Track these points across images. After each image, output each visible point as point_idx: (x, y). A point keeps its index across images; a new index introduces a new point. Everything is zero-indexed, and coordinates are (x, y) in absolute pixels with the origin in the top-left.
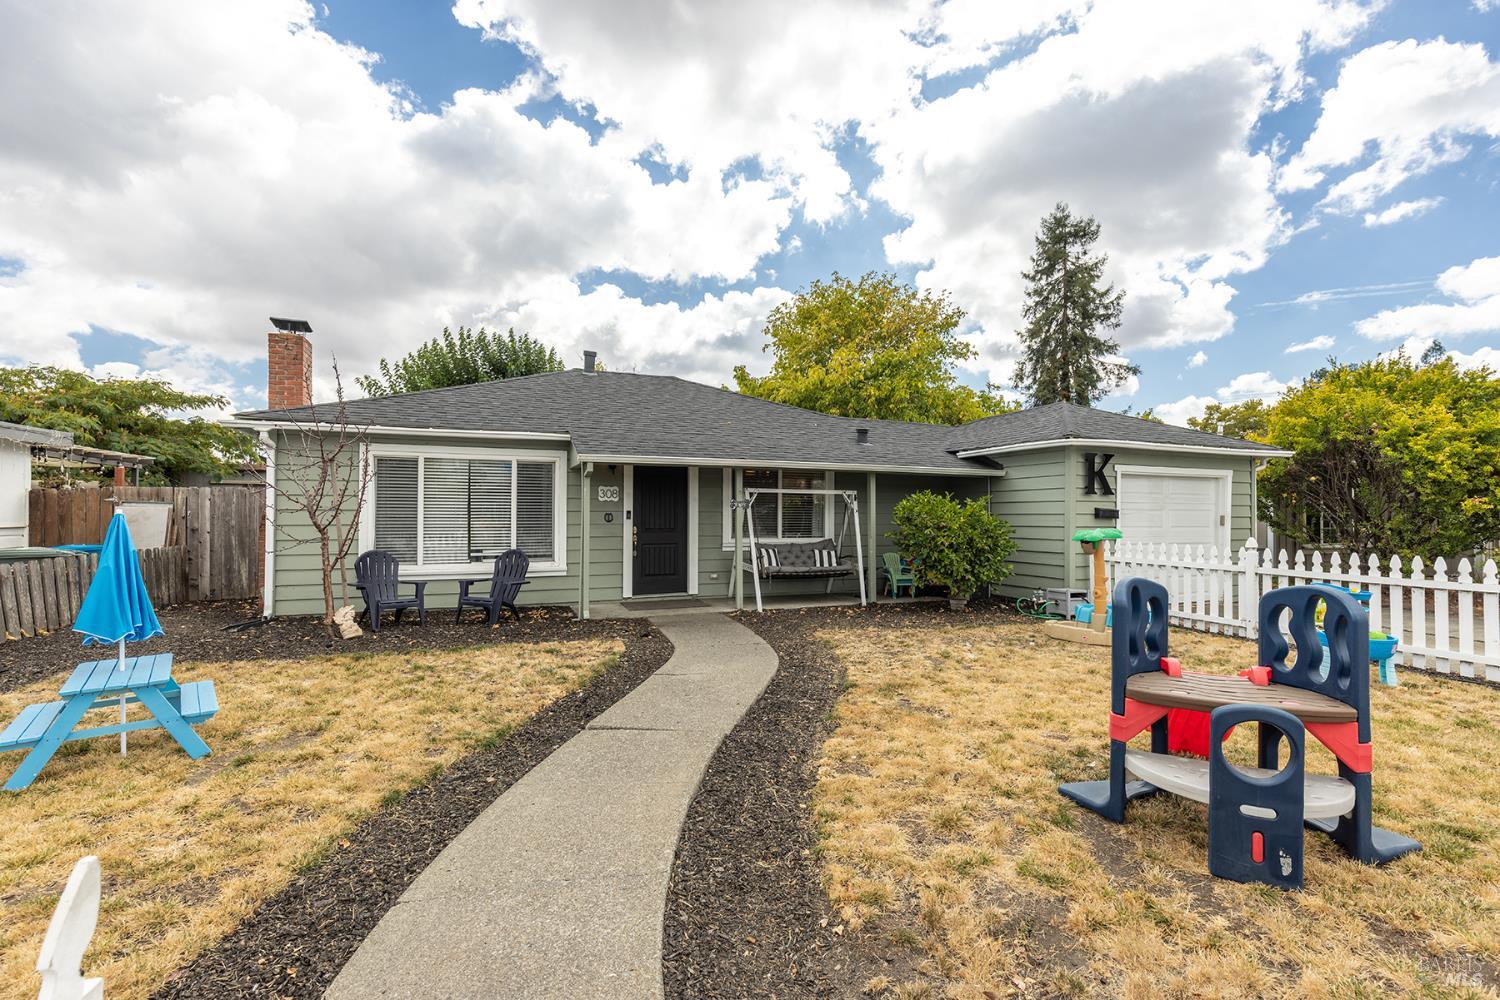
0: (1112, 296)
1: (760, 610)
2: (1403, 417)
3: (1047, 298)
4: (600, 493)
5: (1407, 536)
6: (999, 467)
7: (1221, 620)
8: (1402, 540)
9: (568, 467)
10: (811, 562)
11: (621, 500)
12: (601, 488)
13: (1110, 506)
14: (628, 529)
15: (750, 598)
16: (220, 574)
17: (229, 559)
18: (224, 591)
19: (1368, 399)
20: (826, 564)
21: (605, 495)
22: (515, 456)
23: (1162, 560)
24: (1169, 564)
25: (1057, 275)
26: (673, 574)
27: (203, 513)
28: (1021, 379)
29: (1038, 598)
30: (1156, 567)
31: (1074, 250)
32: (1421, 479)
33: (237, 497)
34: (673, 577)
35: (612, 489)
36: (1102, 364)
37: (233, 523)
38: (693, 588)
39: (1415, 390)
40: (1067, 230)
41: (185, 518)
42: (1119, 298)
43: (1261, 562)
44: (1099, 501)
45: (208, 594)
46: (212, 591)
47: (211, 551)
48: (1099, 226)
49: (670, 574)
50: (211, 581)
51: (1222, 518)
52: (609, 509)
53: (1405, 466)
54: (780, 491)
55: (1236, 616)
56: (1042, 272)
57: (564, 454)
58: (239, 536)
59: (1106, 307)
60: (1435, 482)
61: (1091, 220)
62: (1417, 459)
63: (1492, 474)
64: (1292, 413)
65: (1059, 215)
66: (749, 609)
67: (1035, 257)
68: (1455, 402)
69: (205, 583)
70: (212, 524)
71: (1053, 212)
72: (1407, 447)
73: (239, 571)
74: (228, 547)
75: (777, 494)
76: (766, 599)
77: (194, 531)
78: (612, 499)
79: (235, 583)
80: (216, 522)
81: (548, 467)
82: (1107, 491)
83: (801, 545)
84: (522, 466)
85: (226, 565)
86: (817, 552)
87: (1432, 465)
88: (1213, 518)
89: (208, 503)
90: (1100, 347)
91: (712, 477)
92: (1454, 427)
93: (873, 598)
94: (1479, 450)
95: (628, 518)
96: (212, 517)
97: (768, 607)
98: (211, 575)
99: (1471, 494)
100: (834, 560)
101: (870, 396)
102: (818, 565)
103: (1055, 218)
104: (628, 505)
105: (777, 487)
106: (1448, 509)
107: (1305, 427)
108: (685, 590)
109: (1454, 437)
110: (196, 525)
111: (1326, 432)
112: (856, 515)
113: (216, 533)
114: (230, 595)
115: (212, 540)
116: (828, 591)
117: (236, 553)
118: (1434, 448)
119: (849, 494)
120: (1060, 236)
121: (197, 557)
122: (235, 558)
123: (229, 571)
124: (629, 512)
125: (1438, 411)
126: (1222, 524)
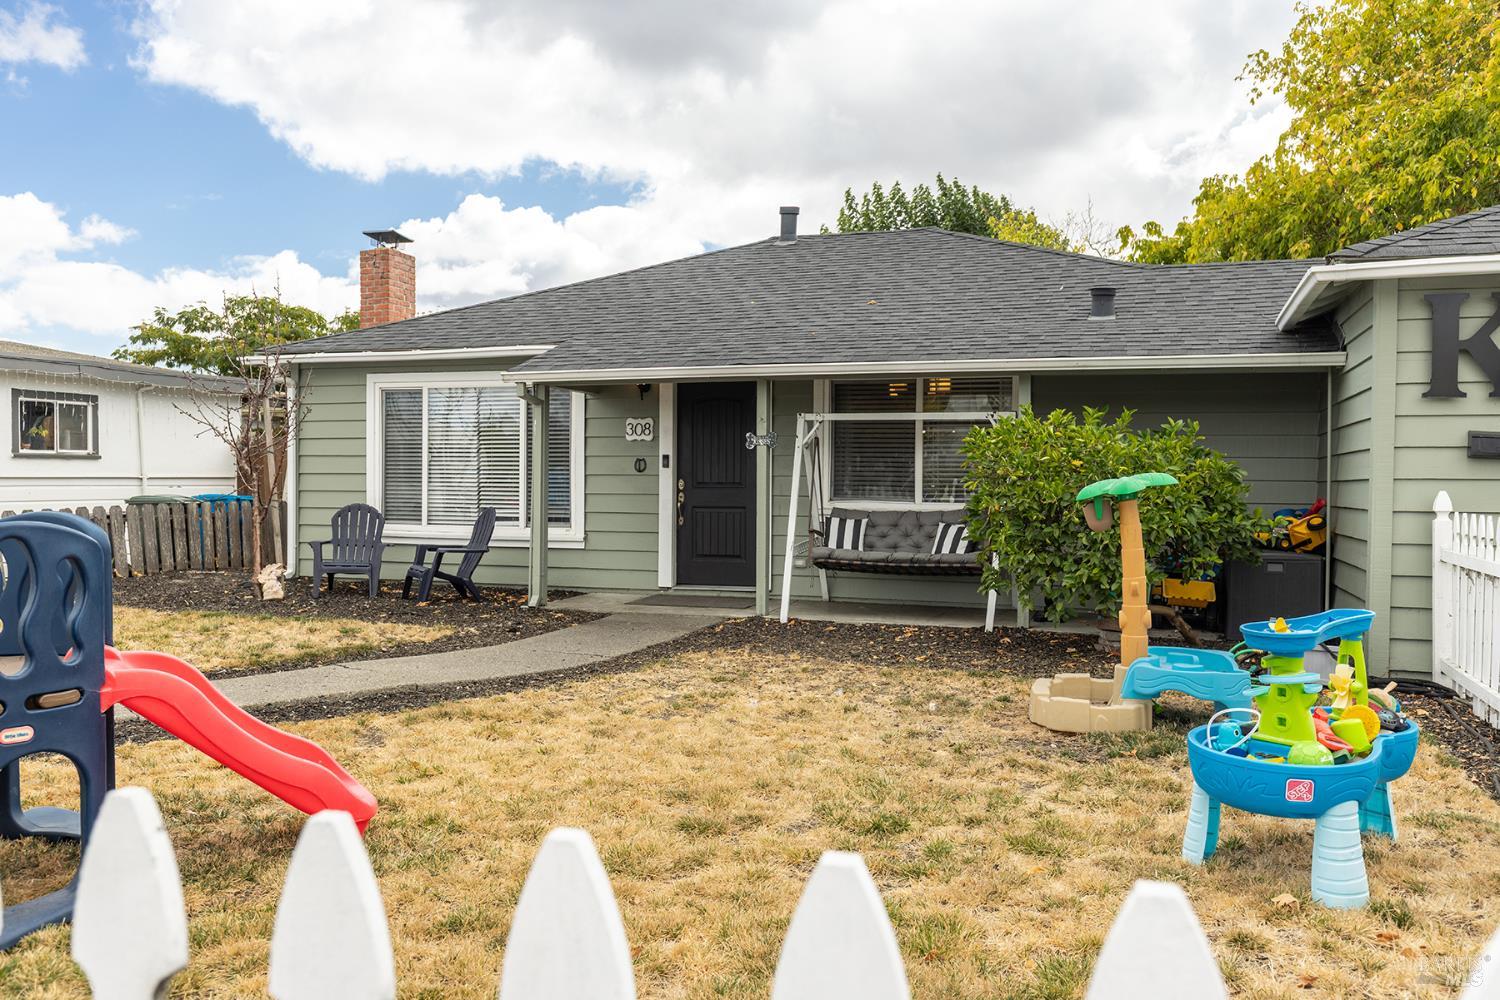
4: (628, 429)
9: (587, 392)
11: (656, 438)
12: (629, 421)
14: (666, 483)
21: (634, 432)
26: (739, 557)
34: (738, 561)
35: (643, 422)
49: (733, 556)
52: (641, 453)
54: (919, 417)
75: (913, 423)
78: (643, 437)
91: (793, 394)
95: (666, 465)
104: (667, 446)
105: (914, 410)
108: (752, 583)
124: (666, 457)
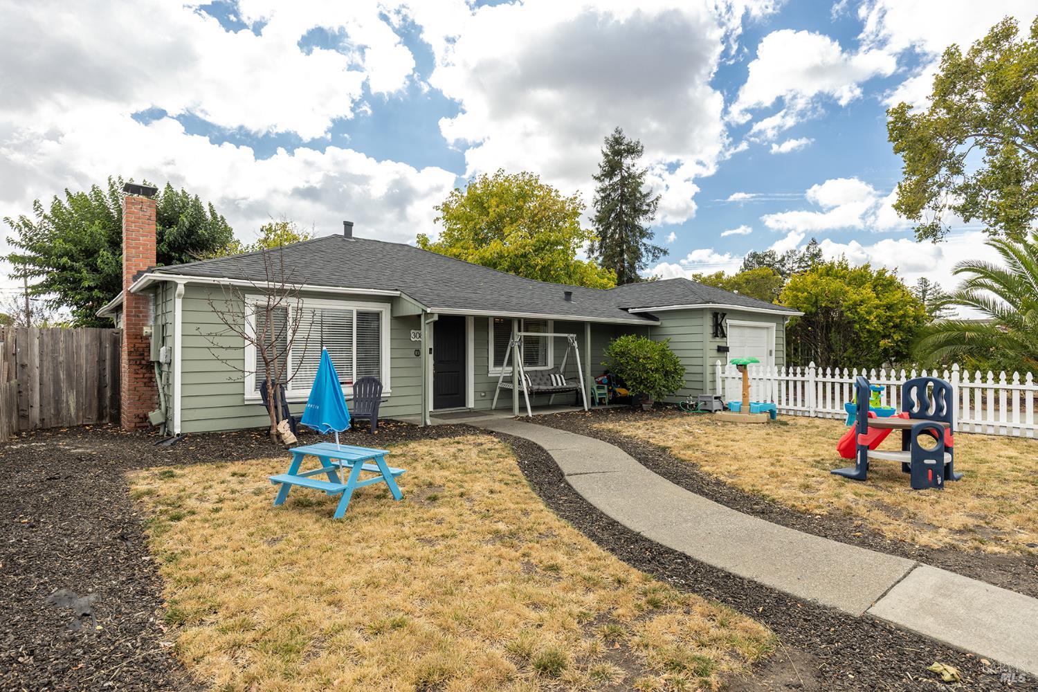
0: (652, 198)
1: (530, 415)
2: (853, 295)
3: (609, 195)
4: (412, 335)
5: (854, 360)
6: (656, 319)
7: (795, 408)
8: (851, 362)
9: (391, 316)
10: (549, 383)
12: (412, 331)
13: (724, 345)
14: (430, 361)
15: (523, 408)
16: (49, 404)
17: (58, 391)
18: (53, 419)
19: (836, 284)
20: (560, 384)
21: (415, 336)
22: (355, 307)
23: (761, 376)
24: (765, 378)
25: (616, 179)
27: (32, 350)
28: (593, 252)
29: (689, 401)
30: (757, 380)
31: (627, 161)
32: (863, 328)
33: (65, 336)
34: (457, 395)
35: (420, 332)
36: (645, 245)
37: (61, 359)
38: (471, 404)
39: (855, 279)
40: (623, 147)
41: (15, 354)
42: (657, 199)
43: (817, 374)
44: (720, 342)
45: (38, 422)
46: (42, 420)
47: (40, 384)
48: (642, 147)
49: (454, 394)
50: (41, 411)
51: (771, 351)
52: (417, 347)
53: (855, 322)
55: (803, 406)
56: (605, 176)
57: (388, 306)
58: (67, 370)
59: (648, 205)
60: (869, 331)
61: (638, 142)
62: (861, 318)
63: (893, 327)
64: (797, 290)
65: (617, 136)
66: (524, 415)
67: (602, 164)
68: (875, 287)
69: (35, 413)
70: (41, 360)
71: (614, 133)
72: (856, 311)
73: (67, 402)
74: (57, 381)
76: (533, 408)
77: (23, 366)
78: (420, 339)
79: (64, 412)
80: (45, 358)
81: (377, 316)
82: (724, 336)
83: (541, 371)
84: (360, 314)
85: (54, 398)
86: (552, 376)
87: (868, 322)
88: (766, 352)
89: (37, 342)
90: (643, 234)
91: (482, 324)
92: (877, 302)
93: (590, 407)
94: (888, 314)
95: (430, 353)
96: (41, 354)
97: (535, 414)
98: (41, 406)
99: (884, 337)
100: (564, 381)
101: (537, 265)
102: (555, 384)
103: (614, 138)
104: (430, 344)
106: (873, 346)
107: (806, 298)
108: (464, 405)
109: (877, 307)
110: (25, 361)
111: (816, 302)
112: (577, 350)
113: (45, 368)
114: (58, 423)
115: (41, 374)
116: (551, 403)
117: (64, 386)
118: (869, 313)
119: (571, 336)
120: (619, 150)
121: (27, 390)
122: (64, 390)
123: (58, 402)
124: (431, 349)
125: (867, 292)
126: (771, 355)
